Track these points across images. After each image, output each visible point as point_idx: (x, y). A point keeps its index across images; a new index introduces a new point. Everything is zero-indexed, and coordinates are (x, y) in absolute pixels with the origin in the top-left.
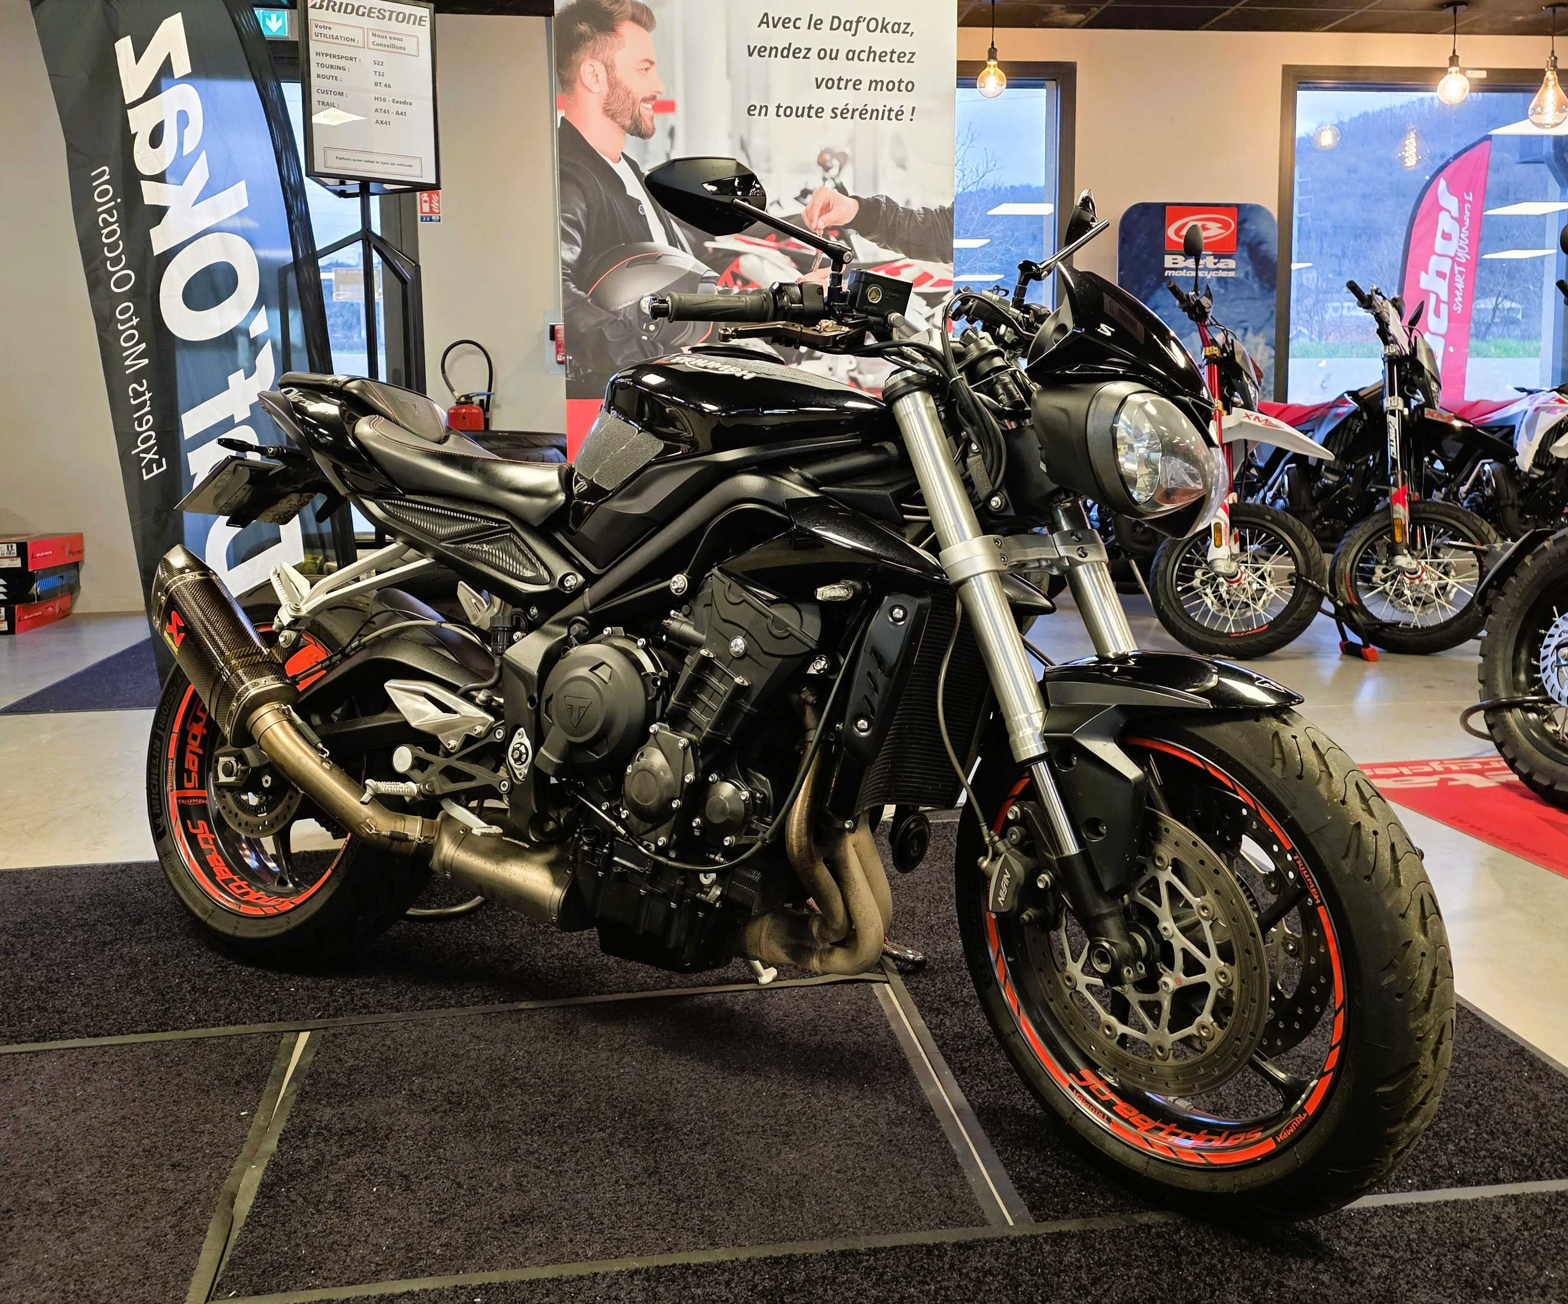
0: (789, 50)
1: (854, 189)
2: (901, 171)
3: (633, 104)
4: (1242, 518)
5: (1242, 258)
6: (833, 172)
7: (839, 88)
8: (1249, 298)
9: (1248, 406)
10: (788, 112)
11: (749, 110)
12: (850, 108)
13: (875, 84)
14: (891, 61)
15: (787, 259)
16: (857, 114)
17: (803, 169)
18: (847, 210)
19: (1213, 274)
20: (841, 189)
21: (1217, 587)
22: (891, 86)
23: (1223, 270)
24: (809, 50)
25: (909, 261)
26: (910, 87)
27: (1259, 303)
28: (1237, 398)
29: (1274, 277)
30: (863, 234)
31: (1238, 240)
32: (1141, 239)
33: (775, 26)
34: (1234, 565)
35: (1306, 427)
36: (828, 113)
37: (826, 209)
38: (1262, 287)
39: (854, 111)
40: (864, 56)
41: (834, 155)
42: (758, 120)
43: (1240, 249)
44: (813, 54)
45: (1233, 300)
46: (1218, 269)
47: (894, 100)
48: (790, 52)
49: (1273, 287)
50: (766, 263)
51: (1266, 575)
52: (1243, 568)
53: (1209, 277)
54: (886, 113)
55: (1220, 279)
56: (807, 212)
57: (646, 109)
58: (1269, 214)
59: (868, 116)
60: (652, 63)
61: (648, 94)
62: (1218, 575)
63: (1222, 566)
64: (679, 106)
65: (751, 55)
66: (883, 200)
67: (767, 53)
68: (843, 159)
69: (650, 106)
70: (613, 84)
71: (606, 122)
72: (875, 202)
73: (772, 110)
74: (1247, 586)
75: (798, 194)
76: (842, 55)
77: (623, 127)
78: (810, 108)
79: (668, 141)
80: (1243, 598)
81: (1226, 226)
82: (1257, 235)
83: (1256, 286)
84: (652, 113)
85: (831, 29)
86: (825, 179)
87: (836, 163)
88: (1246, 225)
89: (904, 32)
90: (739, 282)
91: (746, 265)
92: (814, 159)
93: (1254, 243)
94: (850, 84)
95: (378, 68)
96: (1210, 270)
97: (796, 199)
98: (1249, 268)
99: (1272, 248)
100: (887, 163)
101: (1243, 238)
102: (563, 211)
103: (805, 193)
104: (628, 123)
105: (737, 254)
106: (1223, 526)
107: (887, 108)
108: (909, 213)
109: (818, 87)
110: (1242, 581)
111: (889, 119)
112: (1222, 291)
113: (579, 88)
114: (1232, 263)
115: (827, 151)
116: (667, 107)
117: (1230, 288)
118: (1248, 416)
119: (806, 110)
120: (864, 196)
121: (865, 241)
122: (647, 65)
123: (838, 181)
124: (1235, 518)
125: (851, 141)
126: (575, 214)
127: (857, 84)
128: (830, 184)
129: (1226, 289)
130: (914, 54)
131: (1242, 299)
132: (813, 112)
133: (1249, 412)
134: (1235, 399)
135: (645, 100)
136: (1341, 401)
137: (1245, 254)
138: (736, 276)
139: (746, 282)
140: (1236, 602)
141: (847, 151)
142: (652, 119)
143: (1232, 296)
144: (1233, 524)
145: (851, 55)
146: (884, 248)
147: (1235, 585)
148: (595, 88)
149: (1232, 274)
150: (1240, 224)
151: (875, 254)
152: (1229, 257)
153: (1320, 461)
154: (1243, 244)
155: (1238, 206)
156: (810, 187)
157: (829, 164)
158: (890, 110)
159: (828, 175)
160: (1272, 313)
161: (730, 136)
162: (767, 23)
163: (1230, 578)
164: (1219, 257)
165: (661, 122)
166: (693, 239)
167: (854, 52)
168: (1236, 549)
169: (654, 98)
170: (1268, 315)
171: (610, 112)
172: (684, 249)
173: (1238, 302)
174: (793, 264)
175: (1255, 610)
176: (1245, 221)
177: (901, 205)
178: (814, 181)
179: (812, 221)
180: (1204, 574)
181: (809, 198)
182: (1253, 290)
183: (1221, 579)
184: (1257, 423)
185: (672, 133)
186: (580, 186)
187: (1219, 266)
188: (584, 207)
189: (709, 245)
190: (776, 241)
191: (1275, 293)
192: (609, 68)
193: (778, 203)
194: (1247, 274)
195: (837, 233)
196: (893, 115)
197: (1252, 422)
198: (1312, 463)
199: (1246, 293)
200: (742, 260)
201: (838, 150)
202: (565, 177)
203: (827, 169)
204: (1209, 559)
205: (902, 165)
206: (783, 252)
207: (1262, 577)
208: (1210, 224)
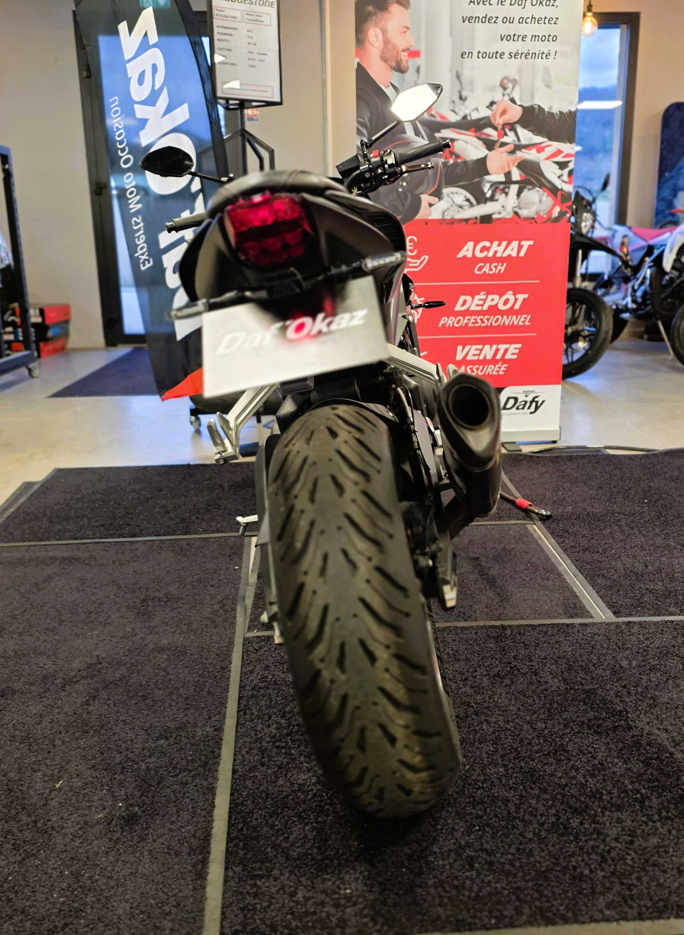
0: (486, 18)
1: (521, 100)
2: (547, 90)
3: (397, 53)
6: (509, 91)
7: (514, 40)
10: (484, 55)
11: (462, 55)
12: (520, 52)
13: (534, 37)
14: (544, 23)
15: (480, 143)
16: (523, 55)
17: (492, 89)
18: (515, 113)
20: (513, 101)
22: (543, 39)
24: (497, 18)
25: (550, 143)
26: (555, 38)
30: (524, 127)
33: (478, 4)
36: (507, 55)
37: (504, 112)
39: (522, 54)
40: (529, 21)
41: (509, 81)
42: (467, 61)
44: (499, 20)
47: (544, 47)
48: (486, 19)
50: (469, 146)
54: (540, 55)
56: (493, 115)
57: (404, 56)
59: (530, 57)
60: (408, 28)
61: (405, 47)
64: (423, 54)
65: (464, 21)
66: (536, 107)
67: (473, 21)
68: (515, 82)
69: (406, 54)
70: (386, 42)
71: (381, 64)
72: (532, 108)
73: (475, 55)
75: (488, 104)
76: (516, 20)
77: (391, 67)
78: (497, 52)
79: (416, 74)
84: (407, 58)
85: (511, 5)
86: (504, 95)
87: (510, 85)
89: (553, 5)
90: (454, 157)
91: (458, 147)
92: (498, 83)
94: (520, 38)
95: (250, 34)
97: (488, 107)
100: (539, 83)
102: (357, 117)
103: (492, 103)
104: (394, 64)
105: (453, 140)
107: (541, 52)
108: (551, 114)
109: (502, 40)
111: (542, 58)
113: (367, 44)
115: (506, 78)
116: (415, 54)
119: (495, 54)
120: (526, 105)
121: (526, 131)
122: (405, 29)
123: (511, 96)
125: (520, 72)
126: (363, 119)
127: (524, 38)
128: (506, 98)
130: (557, 19)
132: (498, 55)
135: (404, 51)
138: (452, 153)
139: (457, 156)
141: (517, 78)
142: (407, 61)
145: (522, 20)
146: (536, 135)
148: (376, 44)
151: (531, 139)
156: (495, 100)
157: (506, 86)
158: (543, 53)
159: (506, 93)
161: (451, 70)
162: (474, 2)
165: (412, 63)
166: (428, 132)
167: (523, 18)
169: (408, 49)
171: (384, 59)
172: (423, 138)
174: (484, 146)
177: (547, 110)
178: (498, 96)
179: (495, 120)
181: (494, 107)
185: (418, 70)
186: (367, 102)
188: (369, 115)
189: (437, 135)
190: (475, 132)
192: (384, 32)
193: (477, 109)
195: (509, 127)
196: (544, 56)
200: (456, 144)
201: (512, 78)
202: (359, 98)
203: (505, 89)
205: (548, 86)
206: (479, 138)
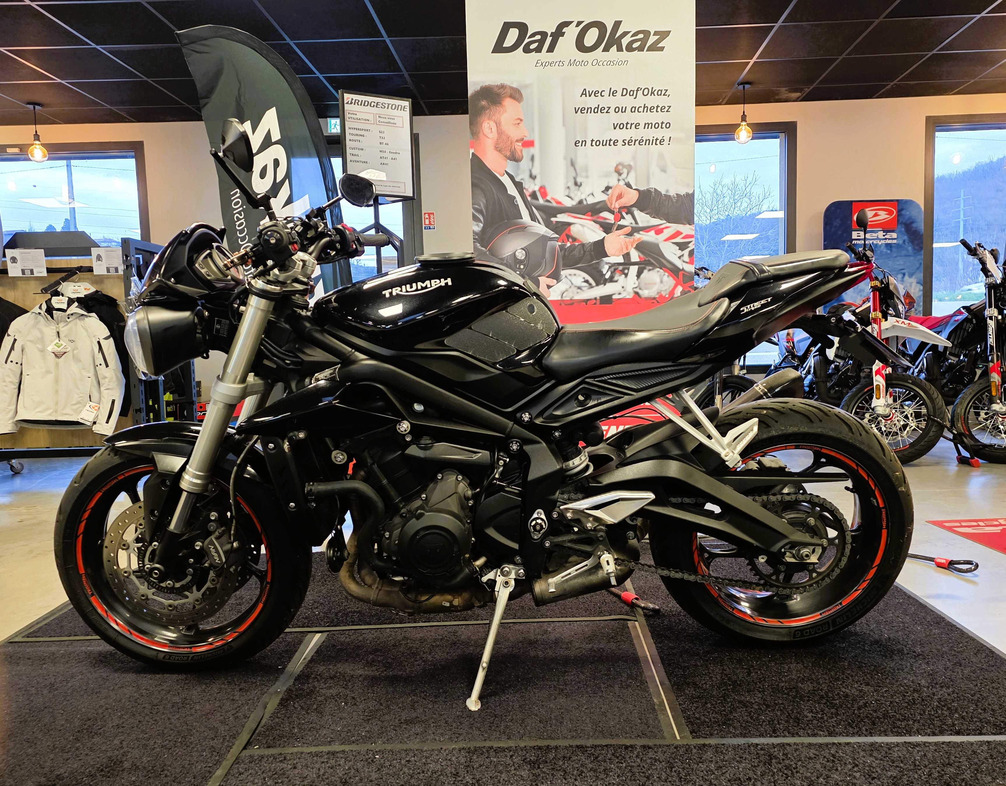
0: (598, 108)
1: (636, 185)
2: (662, 174)
3: (511, 143)
4: (894, 382)
5: (901, 232)
6: (624, 176)
7: (627, 128)
8: (906, 256)
9: (898, 315)
10: (598, 143)
11: (576, 143)
12: (633, 139)
13: (647, 125)
14: (657, 111)
15: (598, 226)
16: (637, 142)
17: (607, 175)
18: (632, 197)
19: (883, 242)
20: (628, 185)
21: (878, 423)
22: (656, 126)
23: (889, 239)
24: (609, 108)
25: (668, 225)
26: (668, 125)
27: (912, 258)
28: (891, 312)
29: (922, 242)
30: (641, 210)
31: (898, 220)
32: (837, 223)
33: (590, 96)
34: (888, 410)
35: (938, 329)
36: (620, 143)
37: (620, 197)
38: (914, 249)
39: (635, 141)
40: (641, 110)
41: (624, 166)
42: (580, 149)
43: (899, 226)
44: (612, 110)
45: (896, 257)
46: (886, 239)
47: (659, 133)
48: (599, 110)
49: (921, 248)
50: (586, 230)
51: (909, 416)
52: (894, 411)
53: (880, 243)
54: (654, 141)
55: (887, 245)
56: (609, 199)
57: (518, 146)
58: (918, 206)
59: (644, 143)
60: (521, 120)
61: (519, 138)
62: (878, 416)
63: (880, 411)
64: (537, 143)
65: (576, 113)
66: (653, 190)
67: (586, 111)
68: (630, 168)
69: (520, 144)
70: (500, 133)
71: (496, 154)
72: (648, 191)
73: (589, 143)
74: (896, 422)
75: (603, 189)
76: (628, 110)
77: (506, 156)
78: (610, 140)
79: (530, 163)
80: (894, 429)
81: (890, 213)
82: (910, 218)
83: (910, 248)
84: (521, 148)
85: (622, 95)
86: (619, 180)
87: (625, 171)
88: (903, 212)
89: (664, 95)
90: (570, 240)
91: (575, 230)
92: (613, 169)
93: (908, 222)
94: (633, 126)
95: (382, 135)
96: (880, 239)
97: (603, 192)
98: (906, 237)
99: (921, 225)
100: (655, 169)
101: (901, 220)
102: (473, 204)
103: (608, 188)
104: (508, 154)
105: (569, 224)
106: (881, 387)
107: (655, 139)
108: (668, 197)
109: (615, 128)
110: (893, 419)
111: (656, 144)
112: (889, 252)
113: (481, 135)
114: (894, 235)
115: (620, 164)
116: (529, 144)
117: (894, 249)
118: (898, 322)
119: (608, 142)
120: (642, 189)
121: (642, 214)
122: (519, 121)
123: (626, 181)
124: (888, 382)
125: (634, 158)
126: (480, 205)
127: (637, 126)
128: (622, 183)
129: (891, 250)
130: (670, 107)
131: (901, 256)
132: (612, 143)
133: (898, 319)
134: (890, 312)
135: (517, 141)
136: (959, 312)
137: (903, 229)
138: (569, 236)
139: (575, 240)
140: (890, 433)
141: (632, 163)
142: (521, 151)
143: (895, 255)
144: (888, 386)
145: (634, 110)
146: (654, 217)
147: (889, 422)
148: (490, 136)
149: (895, 241)
150: (899, 211)
151: (648, 222)
152: (893, 231)
153: (946, 348)
154: (902, 223)
155: (897, 201)
156: (610, 185)
157: (621, 172)
158: (657, 139)
159: (621, 178)
160: (921, 264)
161: (565, 158)
162: (586, 94)
163: (886, 417)
164: (886, 231)
165: (526, 153)
166: (544, 217)
167: (635, 108)
168: (890, 401)
169: (523, 139)
170: (918, 265)
171: (498, 149)
172: (539, 223)
173: (899, 258)
174: (601, 229)
175: (902, 437)
176: (902, 210)
177: (663, 193)
178: (613, 181)
179: (611, 204)
180: (870, 416)
181: (610, 191)
182: (907, 250)
183: (880, 418)
184: (903, 325)
185: (532, 159)
186: (482, 190)
187: (886, 237)
188: (485, 202)
189: (553, 219)
190: (592, 216)
191: (922, 252)
192: (498, 124)
193: (593, 194)
194: (904, 241)
195: (626, 210)
196: (658, 142)
197: (900, 325)
198: (941, 349)
199: (904, 253)
200: (572, 228)
201: (626, 164)
202: (474, 185)
203: (620, 174)
204: (872, 406)
205: (664, 170)
206: (596, 222)
207: (906, 417)
208: (880, 212)
